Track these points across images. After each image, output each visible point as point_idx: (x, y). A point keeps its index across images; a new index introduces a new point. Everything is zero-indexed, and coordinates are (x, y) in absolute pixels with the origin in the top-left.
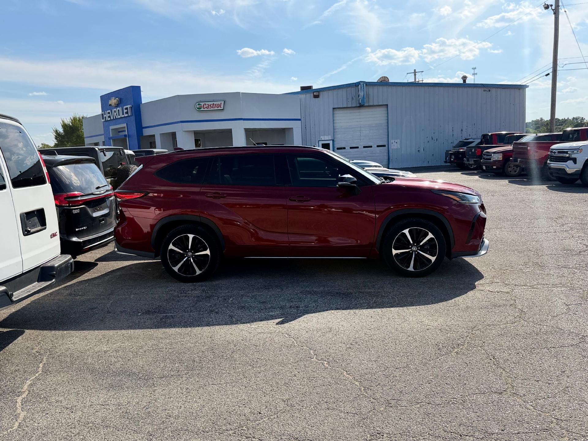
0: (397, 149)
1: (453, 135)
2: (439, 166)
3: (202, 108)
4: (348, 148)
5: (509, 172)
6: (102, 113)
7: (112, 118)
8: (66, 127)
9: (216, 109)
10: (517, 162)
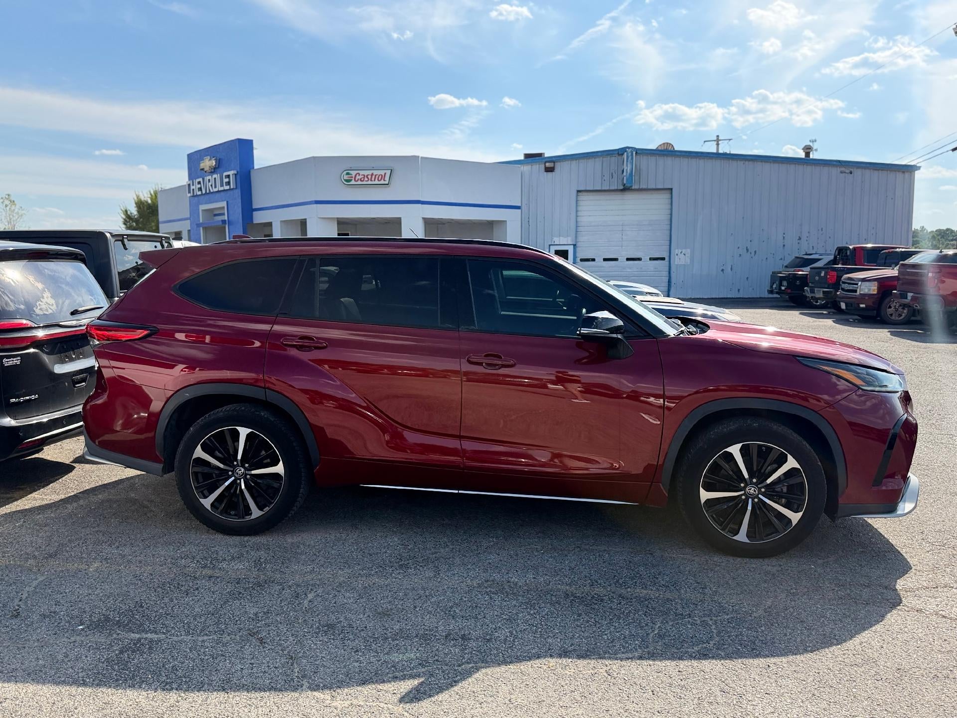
0: (684, 265)
1: (784, 246)
2: (757, 298)
3: (353, 180)
4: (599, 260)
5: (889, 316)
6: (189, 183)
7: (204, 192)
8: (141, 206)
9: (376, 182)
10: (906, 298)
